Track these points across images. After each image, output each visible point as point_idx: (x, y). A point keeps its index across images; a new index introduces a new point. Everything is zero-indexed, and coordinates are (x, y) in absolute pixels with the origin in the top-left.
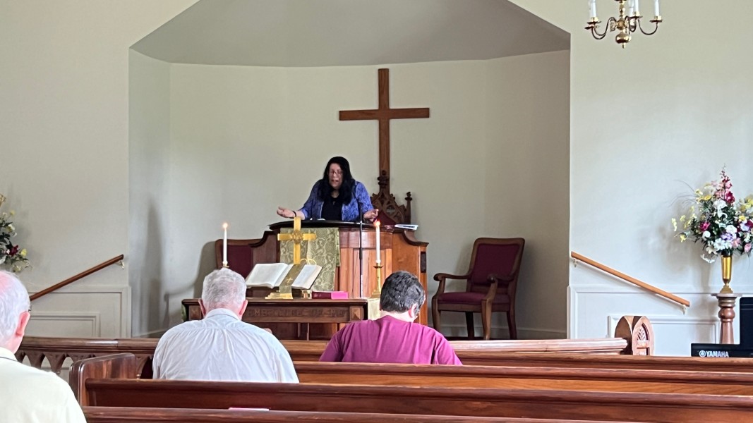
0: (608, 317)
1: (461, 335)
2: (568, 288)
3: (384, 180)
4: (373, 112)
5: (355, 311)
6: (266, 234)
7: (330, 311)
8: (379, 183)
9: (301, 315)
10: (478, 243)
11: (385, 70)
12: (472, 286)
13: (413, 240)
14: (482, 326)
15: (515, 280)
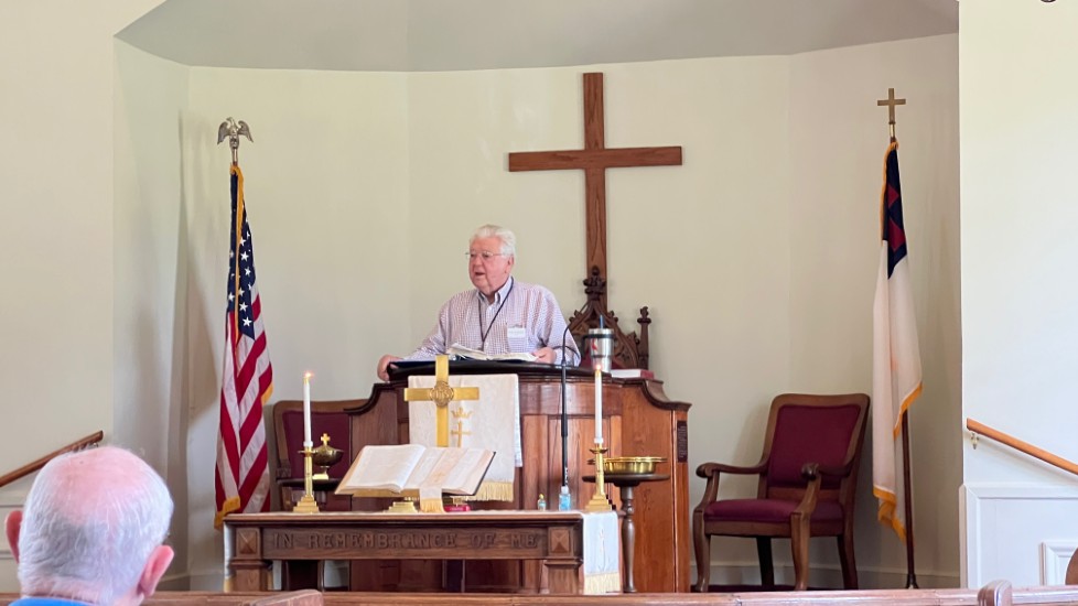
0: (1042, 547)
1: (746, 582)
2: (961, 489)
3: (596, 285)
4: (571, 156)
5: (559, 535)
6: (378, 389)
7: (509, 536)
8: (587, 292)
9: (453, 544)
10: (781, 405)
11: (595, 74)
12: (768, 487)
13: (662, 399)
14: (791, 564)
15: (851, 475)
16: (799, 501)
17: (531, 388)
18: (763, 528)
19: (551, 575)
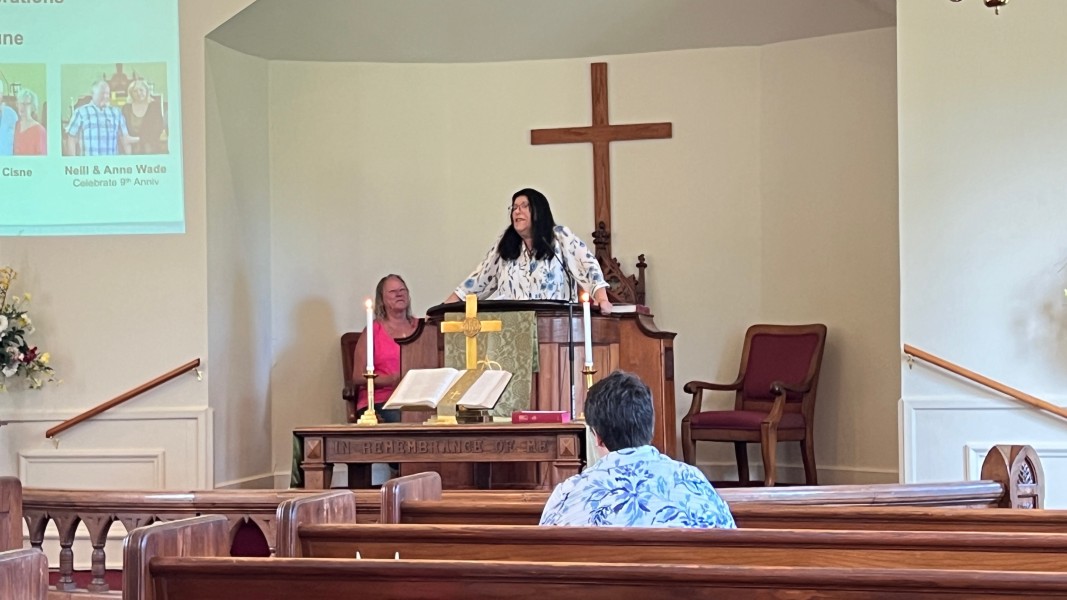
0: (966, 448)
2: (900, 402)
4: (584, 131)
5: (566, 442)
7: (525, 443)
8: (595, 242)
9: (480, 449)
10: (753, 333)
11: (600, 64)
12: (744, 400)
13: (654, 330)
14: (762, 464)
15: (812, 390)
16: (768, 412)
17: (546, 321)
18: (740, 435)
19: (560, 474)
